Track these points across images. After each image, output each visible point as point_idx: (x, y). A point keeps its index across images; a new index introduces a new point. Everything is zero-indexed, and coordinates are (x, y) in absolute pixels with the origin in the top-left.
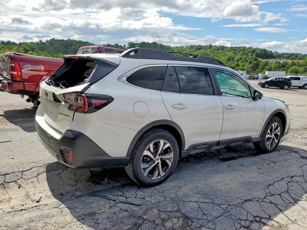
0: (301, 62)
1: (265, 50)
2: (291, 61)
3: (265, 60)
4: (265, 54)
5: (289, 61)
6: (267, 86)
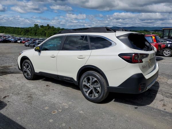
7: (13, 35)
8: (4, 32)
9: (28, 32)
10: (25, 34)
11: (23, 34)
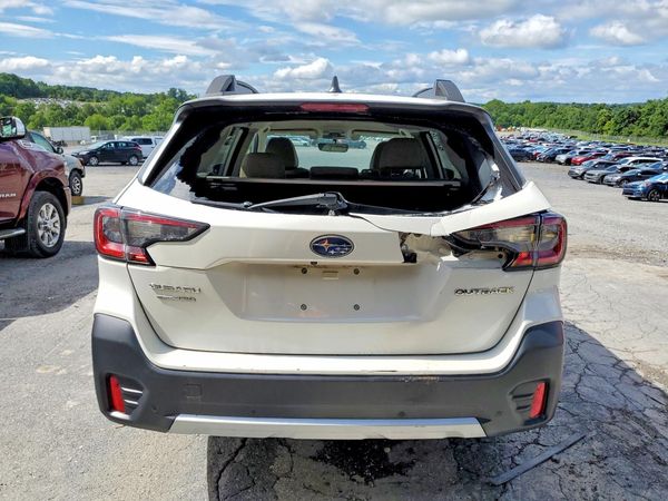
0: (105, 105)
1: (14, 77)
2: (82, 104)
3: (22, 102)
4: (17, 87)
5: (80, 105)
6: (94, 161)
7: (576, 133)
8: (548, 122)
9: (633, 122)
10: (620, 130)
11: (610, 132)
